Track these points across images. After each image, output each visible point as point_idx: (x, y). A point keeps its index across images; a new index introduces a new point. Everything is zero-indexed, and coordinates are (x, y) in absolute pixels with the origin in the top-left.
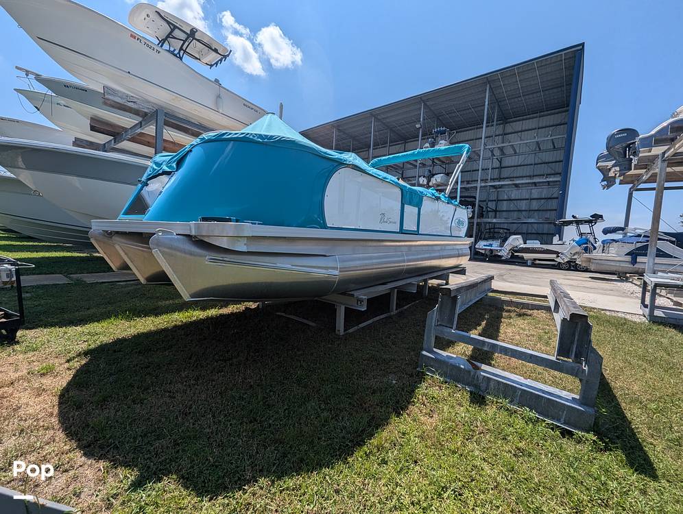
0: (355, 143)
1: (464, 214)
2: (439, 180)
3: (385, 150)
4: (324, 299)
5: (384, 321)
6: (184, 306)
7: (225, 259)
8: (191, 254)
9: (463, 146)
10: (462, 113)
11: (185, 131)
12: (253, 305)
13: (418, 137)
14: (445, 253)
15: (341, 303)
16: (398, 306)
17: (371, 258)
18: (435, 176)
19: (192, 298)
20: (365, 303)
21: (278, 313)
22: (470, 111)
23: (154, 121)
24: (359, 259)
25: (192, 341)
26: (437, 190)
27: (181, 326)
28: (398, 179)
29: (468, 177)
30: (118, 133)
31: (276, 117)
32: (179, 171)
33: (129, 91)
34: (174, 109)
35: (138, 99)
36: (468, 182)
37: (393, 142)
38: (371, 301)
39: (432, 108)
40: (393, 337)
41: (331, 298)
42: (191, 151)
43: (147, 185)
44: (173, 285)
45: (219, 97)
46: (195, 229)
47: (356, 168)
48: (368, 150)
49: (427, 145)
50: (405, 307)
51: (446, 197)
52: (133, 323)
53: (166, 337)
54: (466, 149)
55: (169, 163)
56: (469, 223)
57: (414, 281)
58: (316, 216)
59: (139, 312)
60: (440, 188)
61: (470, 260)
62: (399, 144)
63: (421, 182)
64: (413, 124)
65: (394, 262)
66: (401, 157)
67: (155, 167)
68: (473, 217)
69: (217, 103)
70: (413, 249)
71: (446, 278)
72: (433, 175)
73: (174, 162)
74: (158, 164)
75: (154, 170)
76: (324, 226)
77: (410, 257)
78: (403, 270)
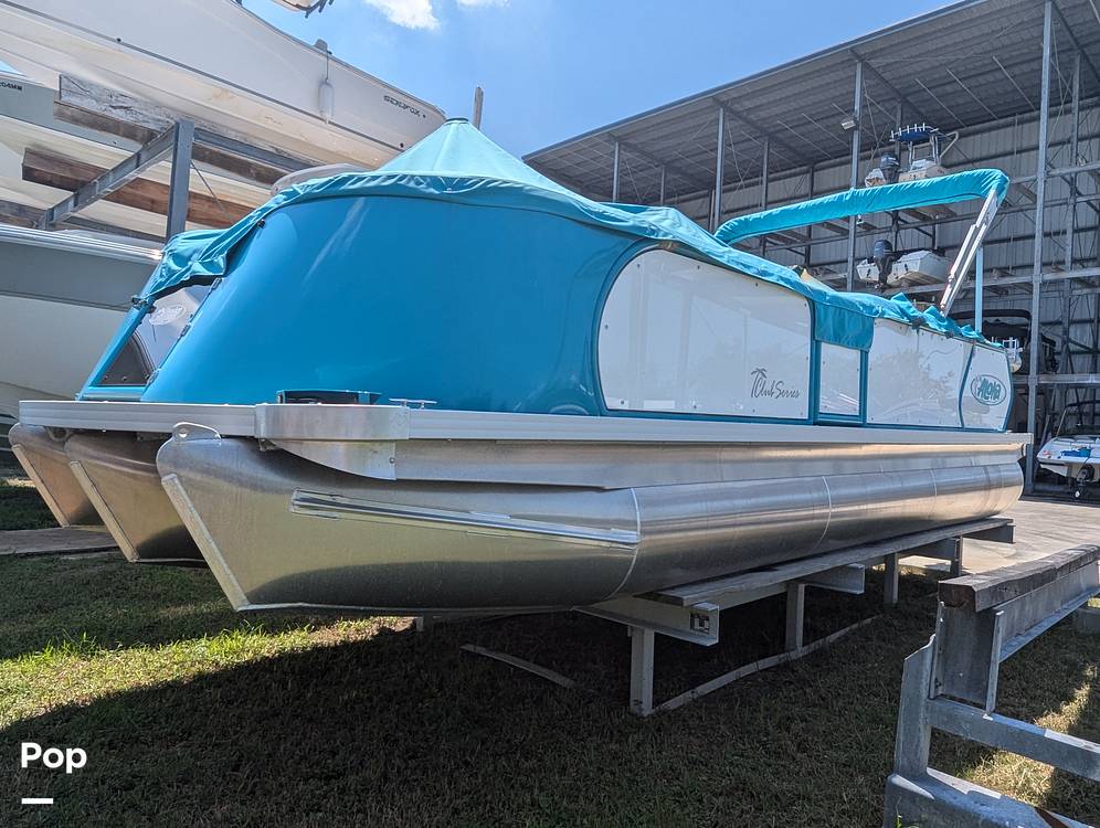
0: (671, 176)
1: (997, 363)
2: (915, 268)
3: (755, 194)
4: (596, 611)
5: (770, 675)
6: (224, 621)
7: (339, 500)
8: (255, 486)
9: (984, 175)
10: (973, 82)
11: (241, 169)
12: (401, 624)
13: (849, 153)
14: (946, 478)
15: (644, 623)
16: (811, 633)
17: (728, 495)
18: (904, 258)
19: (252, 603)
20: (714, 625)
21: (469, 647)
22: (998, 75)
23: (169, 151)
24: (696, 498)
25: (240, 718)
26: (910, 297)
27: (215, 676)
28: (798, 271)
29: (1003, 256)
30: (84, 184)
31: (470, 126)
32: (234, 274)
33: (118, 84)
34: (219, 120)
35: (136, 100)
36: (1004, 272)
37: (779, 170)
38: (729, 617)
39: (887, 76)
40: (797, 726)
41: (617, 607)
42: (262, 224)
43: (151, 309)
44: (205, 566)
45: (325, 82)
46: (267, 422)
47: (683, 249)
48: (709, 195)
49: (877, 173)
50: (833, 637)
51: (941, 319)
52: (95, 664)
53: (177, 704)
54: (995, 184)
55: (208, 254)
56: (1015, 387)
57: (856, 559)
58: (574, 378)
59: (111, 635)
60: (918, 290)
61: (1025, 496)
62: (795, 175)
63: (863, 276)
64: (833, 121)
65: (796, 506)
66: (802, 212)
67: (175, 267)
68: (1024, 371)
69: (319, 98)
70: (848, 467)
71: (954, 553)
72: (898, 255)
73: (221, 252)
74: (181, 259)
75: (171, 272)
76: (597, 408)
77: (844, 491)
78: (820, 529)
